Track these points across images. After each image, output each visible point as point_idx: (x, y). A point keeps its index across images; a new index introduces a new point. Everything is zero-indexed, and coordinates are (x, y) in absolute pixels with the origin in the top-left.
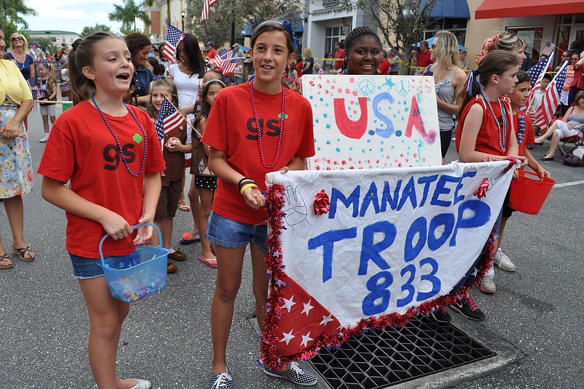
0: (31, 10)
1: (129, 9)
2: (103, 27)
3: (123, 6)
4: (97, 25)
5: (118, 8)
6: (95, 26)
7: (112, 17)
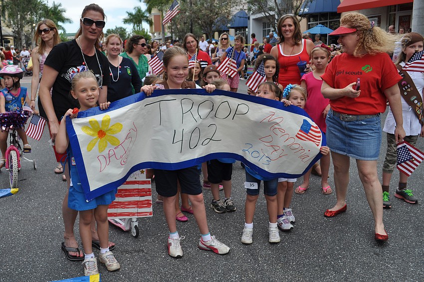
0: (67, 19)
1: (138, 15)
2: (121, 28)
3: (134, 12)
4: (117, 28)
5: (130, 14)
6: (115, 28)
7: (126, 21)
